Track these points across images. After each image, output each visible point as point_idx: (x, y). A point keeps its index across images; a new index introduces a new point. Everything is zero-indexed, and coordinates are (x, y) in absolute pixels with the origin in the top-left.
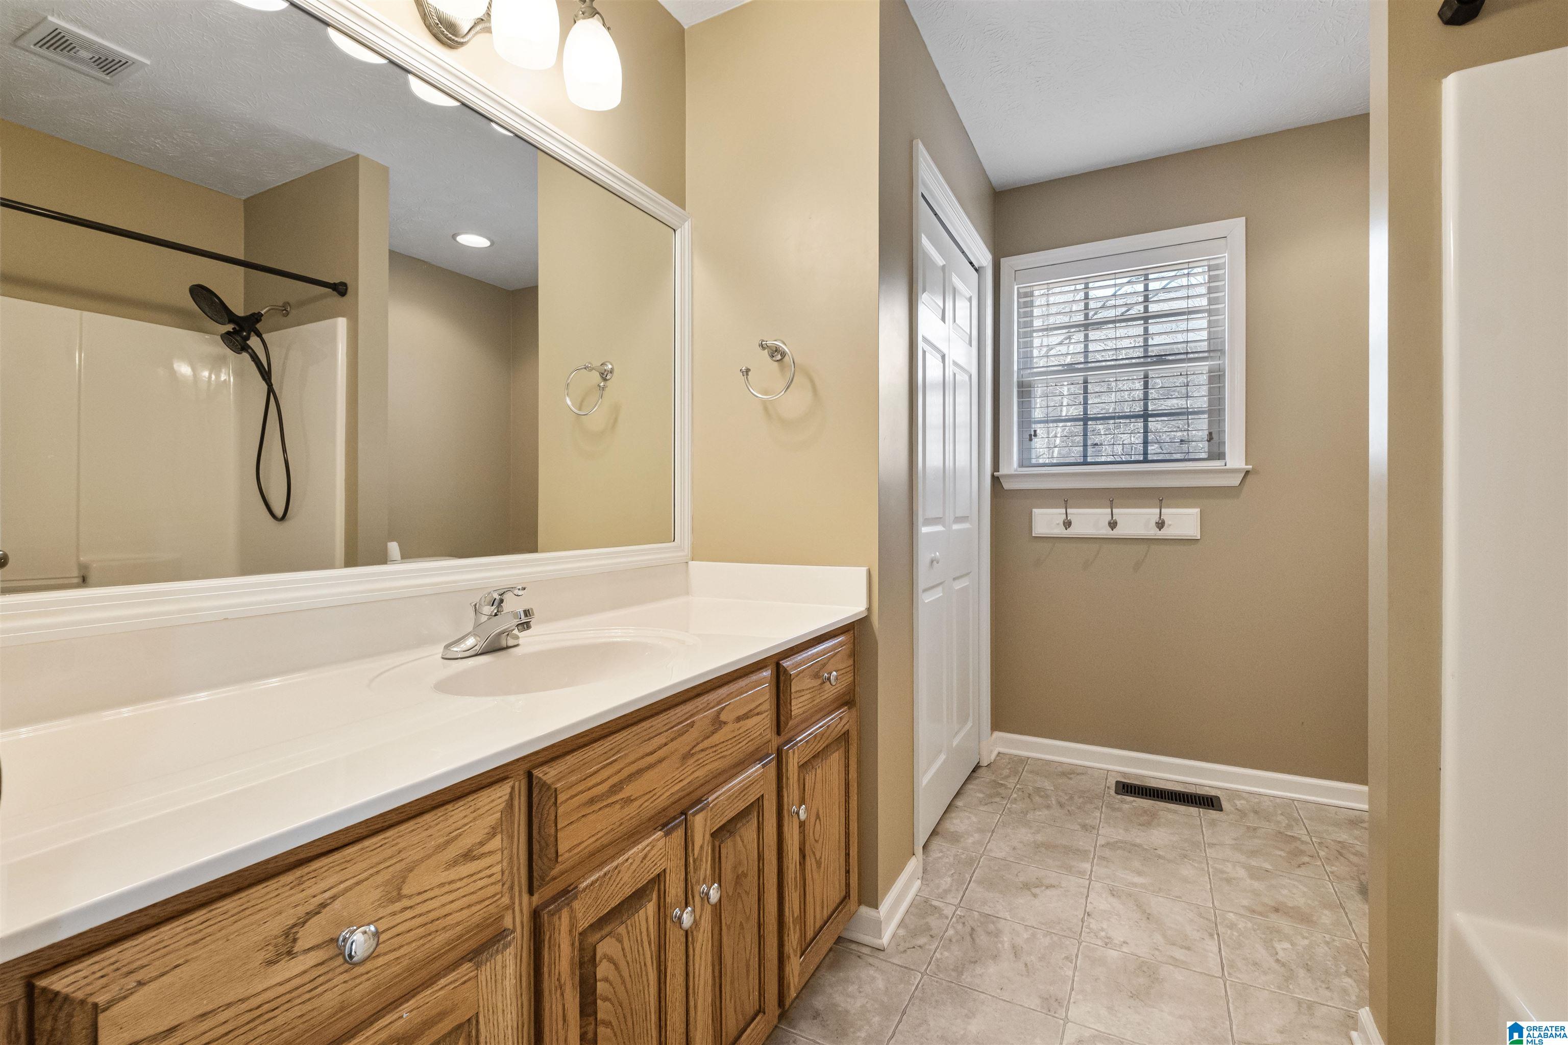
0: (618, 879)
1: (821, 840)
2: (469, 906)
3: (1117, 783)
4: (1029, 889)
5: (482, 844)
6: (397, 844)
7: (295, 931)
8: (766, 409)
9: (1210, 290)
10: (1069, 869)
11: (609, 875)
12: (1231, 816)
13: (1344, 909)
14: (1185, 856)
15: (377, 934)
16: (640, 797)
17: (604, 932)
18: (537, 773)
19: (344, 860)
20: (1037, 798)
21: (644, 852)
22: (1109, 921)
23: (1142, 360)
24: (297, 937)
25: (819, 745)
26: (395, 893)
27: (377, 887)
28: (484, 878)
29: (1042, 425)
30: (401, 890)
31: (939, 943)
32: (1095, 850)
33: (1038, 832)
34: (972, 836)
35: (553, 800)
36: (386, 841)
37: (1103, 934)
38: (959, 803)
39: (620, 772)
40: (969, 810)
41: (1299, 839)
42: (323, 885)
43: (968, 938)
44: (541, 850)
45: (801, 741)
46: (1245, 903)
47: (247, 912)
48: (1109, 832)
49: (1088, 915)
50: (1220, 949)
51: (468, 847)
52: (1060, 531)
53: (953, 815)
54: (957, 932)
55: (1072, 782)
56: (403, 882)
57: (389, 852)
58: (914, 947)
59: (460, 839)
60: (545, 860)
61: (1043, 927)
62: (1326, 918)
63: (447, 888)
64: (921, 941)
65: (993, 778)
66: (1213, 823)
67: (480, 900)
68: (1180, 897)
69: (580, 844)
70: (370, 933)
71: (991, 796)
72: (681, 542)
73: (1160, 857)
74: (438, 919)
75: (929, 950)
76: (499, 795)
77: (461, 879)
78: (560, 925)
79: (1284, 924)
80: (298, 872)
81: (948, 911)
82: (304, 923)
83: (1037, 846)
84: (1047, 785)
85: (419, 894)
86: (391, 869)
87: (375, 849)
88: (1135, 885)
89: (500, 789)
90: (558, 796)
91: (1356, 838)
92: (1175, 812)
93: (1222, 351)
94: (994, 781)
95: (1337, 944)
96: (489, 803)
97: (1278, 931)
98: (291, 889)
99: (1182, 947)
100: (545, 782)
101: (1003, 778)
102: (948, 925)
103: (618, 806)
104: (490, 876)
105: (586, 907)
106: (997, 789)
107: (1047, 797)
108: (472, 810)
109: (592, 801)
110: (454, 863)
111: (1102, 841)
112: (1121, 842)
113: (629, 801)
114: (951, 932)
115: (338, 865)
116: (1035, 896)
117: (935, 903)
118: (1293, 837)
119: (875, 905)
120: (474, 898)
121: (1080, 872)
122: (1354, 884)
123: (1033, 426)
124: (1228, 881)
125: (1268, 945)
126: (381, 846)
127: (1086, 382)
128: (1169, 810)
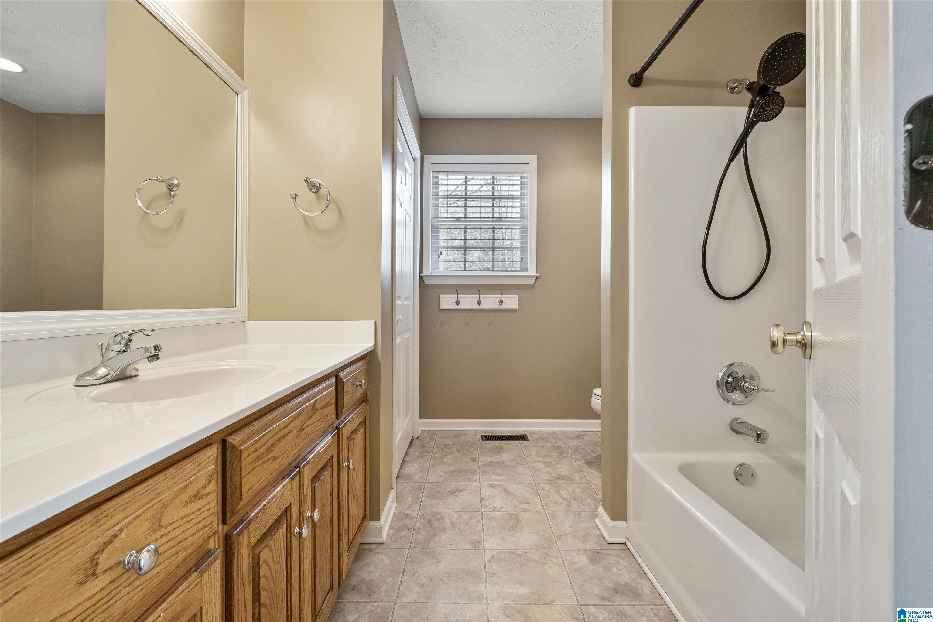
0: (270, 510)
1: (355, 483)
2: (198, 531)
3: (482, 436)
4: (453, 494)
5: (204, 487)
6: (157, 489)
7: (97, 557)
8: (306, 222)
9: (521, 189)
10: (469, 480)
11: (266, 507)
12: (532, 442)
13: (582, 472)
14: (518, 463)
15: (156, 550)
16: (280, 456)
17: (263, 546)
18: (230, 439)
19: (124, 502)
20: (446, 450)
21: (282, 491)
22: (493, 499)
23: (491, 219)
24: (98, 562)
25: (355, 425)
26: (157, 525)
27: (147, 520)
28: (205, 512)
29: (444, 249)
30: (160, 522)
31: (414, 531)
32: (479, 469)
33: (450, 466)
34: (418, 474)
35: (239, 457)
36: (149, 488)
37: (491, 506)
38: (407, 459)
39: (271, 439)
40: (413, 462)
41: (561, 447)
42: (113, 521)
43: (428, 525)
44: (232, 492)
45: (347, 422)
46: (546, 478)
47: (64, 545)
48: (484, 459)
49: (483, 499)
50: (541, 500)
51: (197, 490)
52: (454, 306)
53: (405, 466)
54: (421, 524)
55: (461, 439)
56: (162, 516)
57: (151, 496)
58: (401, 537)
59: (192, 485)
60: (235, 499)
61: (463, 510)
62: (577, 477)
63: (185, 520)
64: (404, 533)
65: (422, 443)
66: (526, 447)
67: (203, 527)
68: (520, 482)
69: (252, 487)
70: (152, 550)
71: (423, 453)
72: (240, 308)
73: (508, 466)
74: (181, 542)
75: (409, 536)
76: (211, 454)
77: (193, 513)
78: (243, 542)
79: (562, 483)
80: (94, 513)
81: (415, 515)
82: (103, 550)
83: (452, 472)
84: (449, 442)
85: (171, 524)
86: (154, 507)
87: (143, 494)
88: (500, 481)
89: (211, 450)
90: (242, 455)
91: (580, 443)
92: (510, 444)
93: (526, 218)
94: (423, 445)
95: (583, 486)
96: (206, 460)
97: (561, 487)
98: (92, 525)
99: (526, 503)
100: (234, 446)
101: (427, 443)
102: (416, 521)
103: (270, 462)
104: (208, 510)
105: (255, 529)
106: (424, 450)
107: (451, 448)
108: (197, 465)
109: (258, 458)
110: (189, 502)
111: (481, 464)
112: (490, 463)
113: (275, 458)
114: (418, 524)
115: (121, 506)
116: (456, 496)
117: (406, 512)
118: (558, 446)
119: (378, 519)
120: (199, 526)
121: (474, 480)
122: (584, 461)
123: (440, 249)
124: (538, 470)
125: (558, 493)
126: (146, 491)
127: (466, 228)
128: (507, 444)
